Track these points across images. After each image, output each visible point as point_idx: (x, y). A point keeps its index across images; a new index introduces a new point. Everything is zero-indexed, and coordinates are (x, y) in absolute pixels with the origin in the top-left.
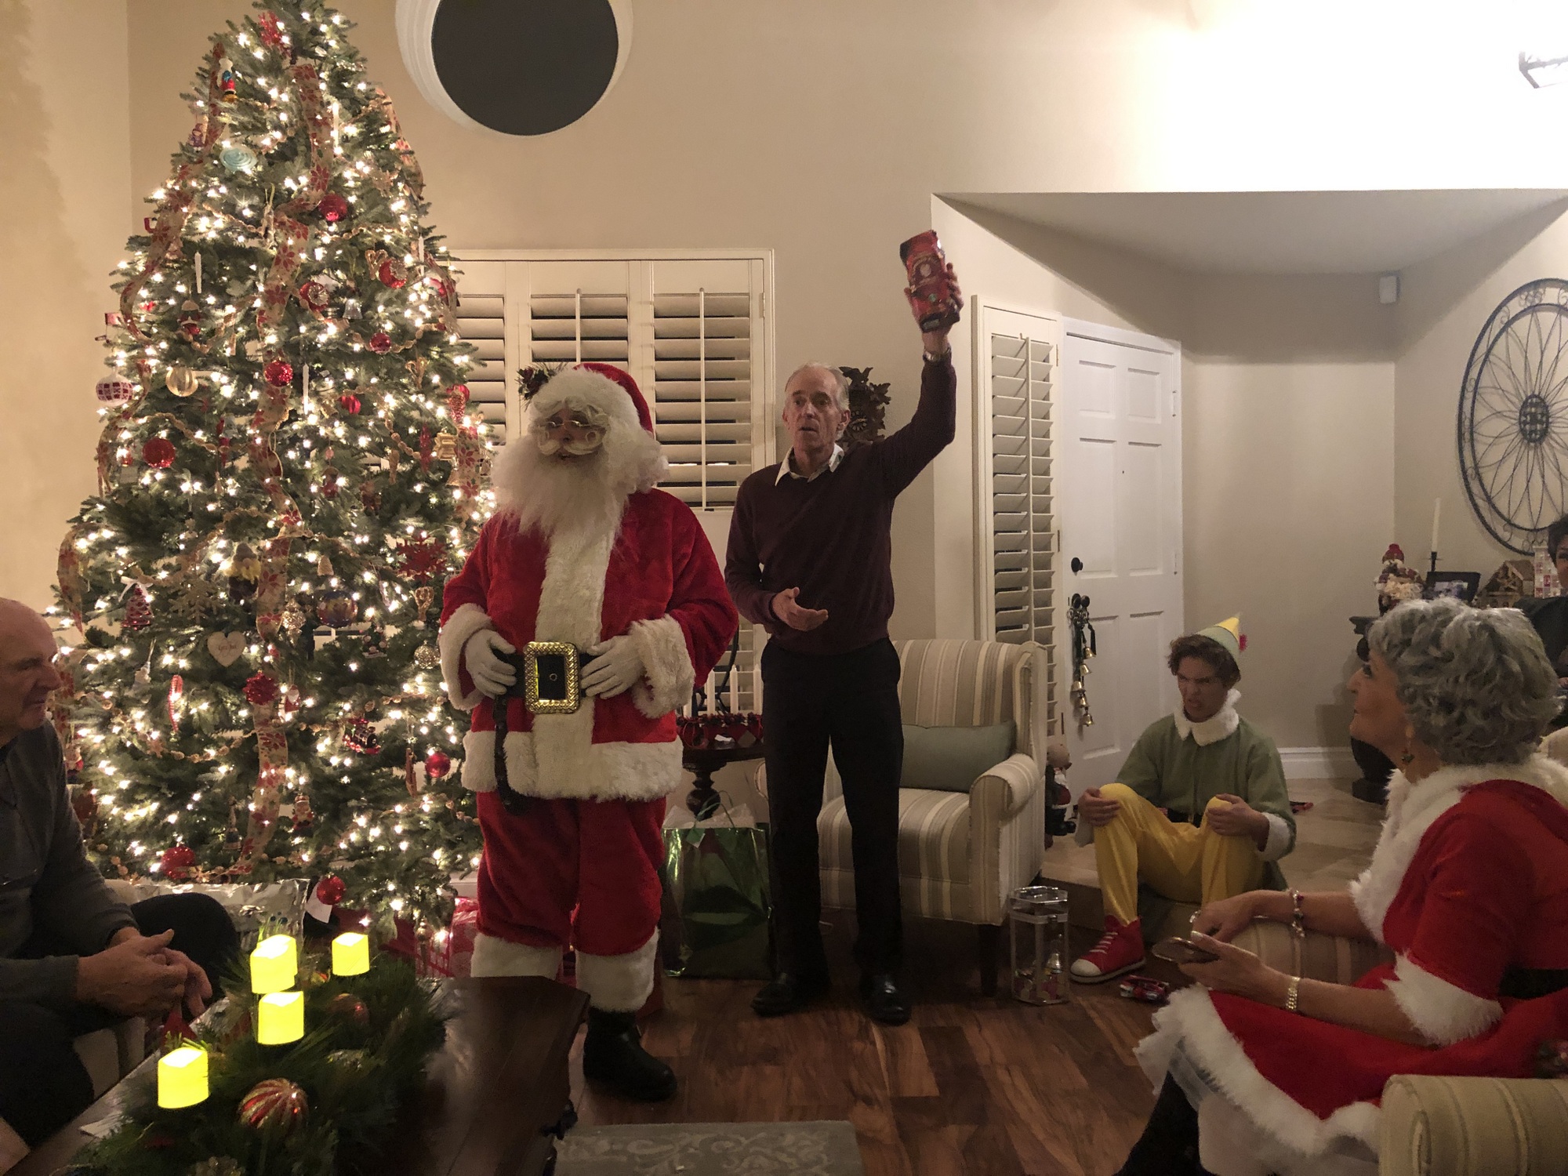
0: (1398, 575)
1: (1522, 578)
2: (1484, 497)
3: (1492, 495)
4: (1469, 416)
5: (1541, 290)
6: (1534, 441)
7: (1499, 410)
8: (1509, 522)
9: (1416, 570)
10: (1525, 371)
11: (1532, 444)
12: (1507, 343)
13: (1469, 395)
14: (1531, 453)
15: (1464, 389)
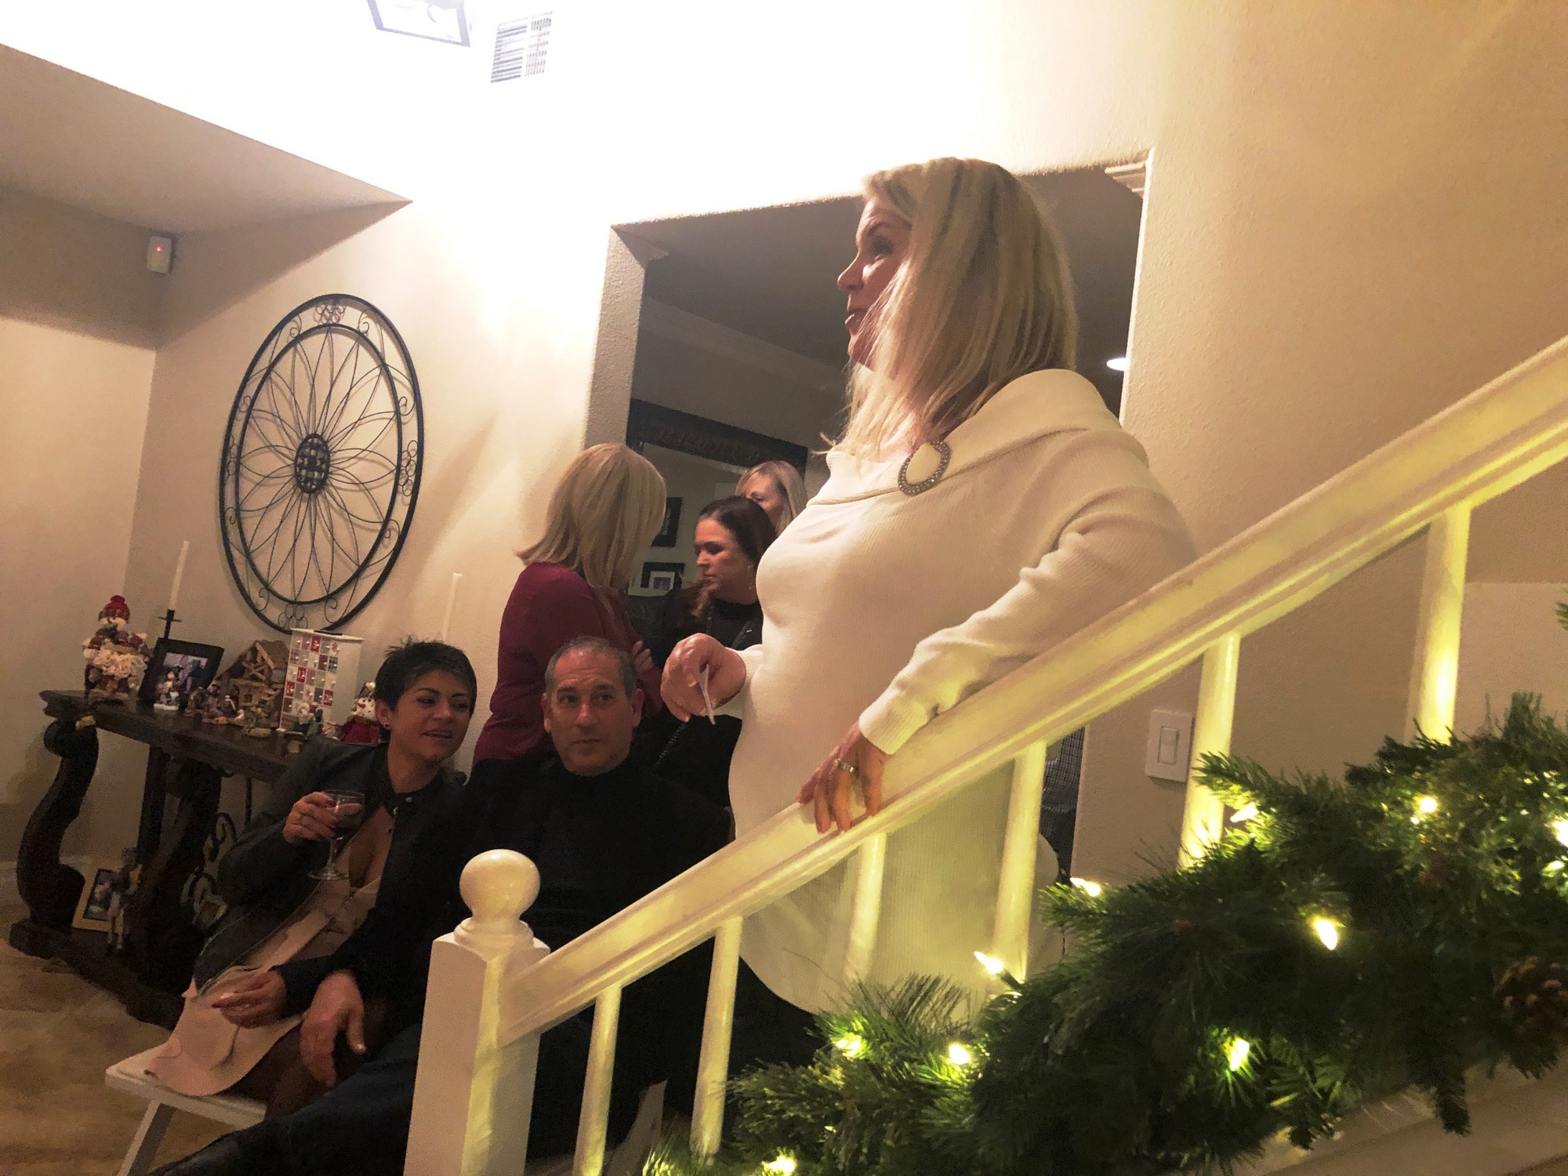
0: (117, 642)
1: (272, 668)
2: (243, 551)
3: (252, 548)
4: (237, 441)
5: (341, 307)
6: (310, 492)
7: (274, 444)
8: (267, 586)
9: (143, 636)
10: (310, 403)
11: (306, 495)
12: (294, 361)
13: (241, 416)
14: (304, 506)
15: (236, 407)
